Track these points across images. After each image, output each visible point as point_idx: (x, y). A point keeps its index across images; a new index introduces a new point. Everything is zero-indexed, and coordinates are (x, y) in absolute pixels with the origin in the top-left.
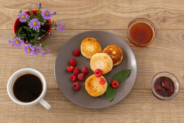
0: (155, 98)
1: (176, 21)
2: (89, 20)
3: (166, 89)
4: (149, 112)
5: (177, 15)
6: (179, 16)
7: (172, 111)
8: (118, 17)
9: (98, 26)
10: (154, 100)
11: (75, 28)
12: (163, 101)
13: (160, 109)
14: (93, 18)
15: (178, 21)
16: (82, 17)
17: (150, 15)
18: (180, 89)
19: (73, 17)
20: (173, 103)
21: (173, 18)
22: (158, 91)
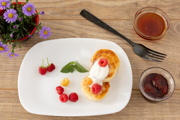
0: (145, 101)
1: (169, 10)
2: (65, 9)
3: (157, 88)
4: (137, 117)
5: (170, 3)
6: (174, 5)
7: (166, 116)
8: (100, 6)
9: (75, 15)
10: (143, 103)
11: (49, 18)
12: (154, 105)
13: (150, 115)
14: (70, 7)
15: (172, 10)
16: (58, 5)
17: (138, 3)
18: (175, 89)
19: (47, 6)
20: (167, 107)
21: (166, 7)
22: (148, 91)
